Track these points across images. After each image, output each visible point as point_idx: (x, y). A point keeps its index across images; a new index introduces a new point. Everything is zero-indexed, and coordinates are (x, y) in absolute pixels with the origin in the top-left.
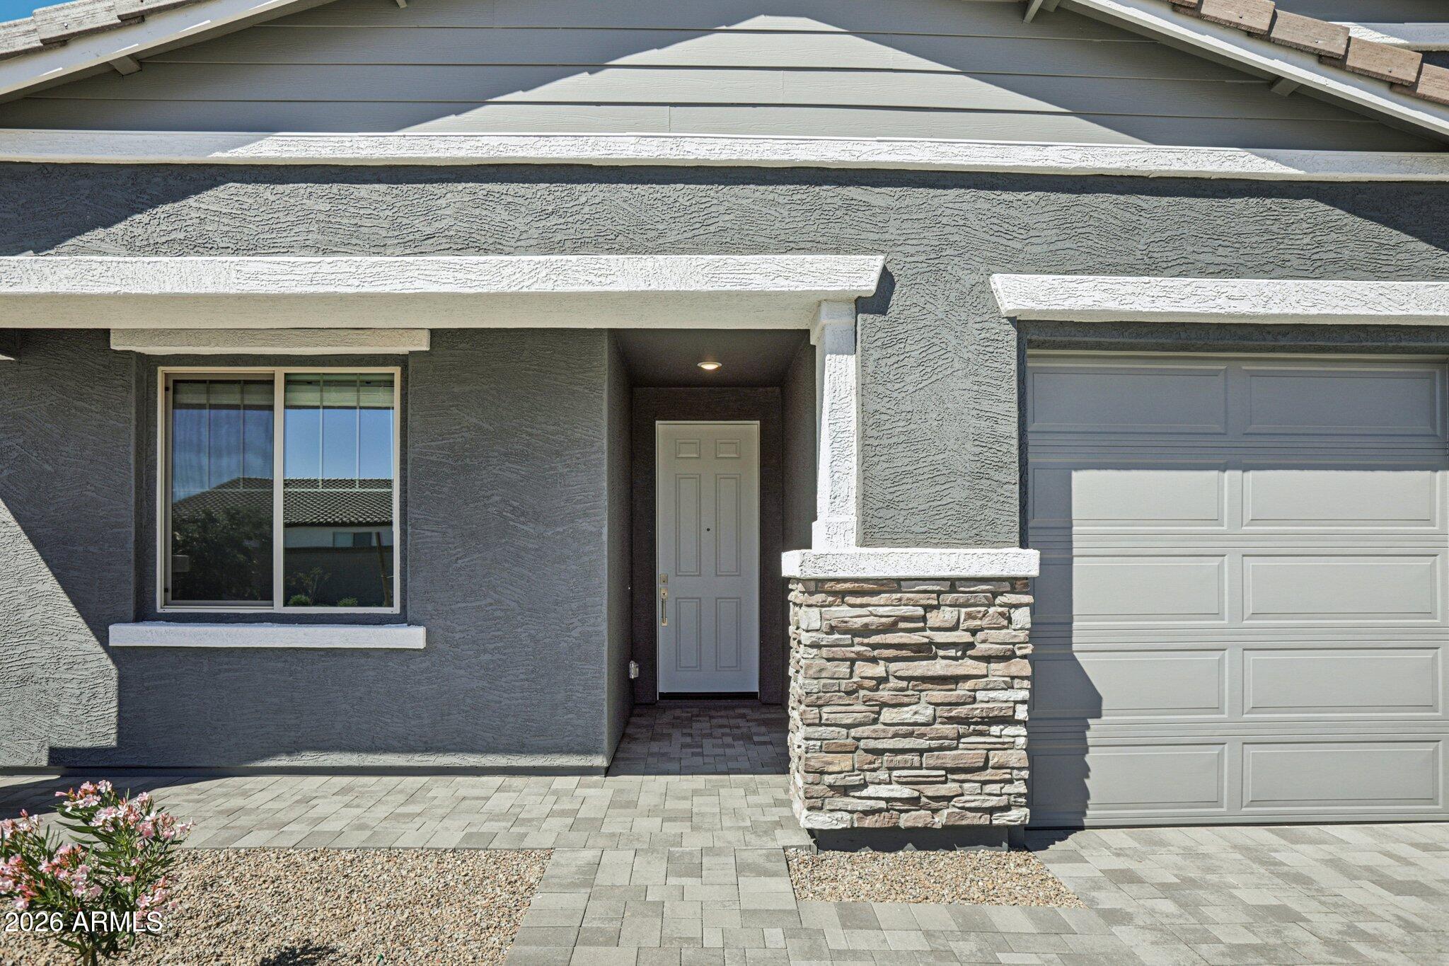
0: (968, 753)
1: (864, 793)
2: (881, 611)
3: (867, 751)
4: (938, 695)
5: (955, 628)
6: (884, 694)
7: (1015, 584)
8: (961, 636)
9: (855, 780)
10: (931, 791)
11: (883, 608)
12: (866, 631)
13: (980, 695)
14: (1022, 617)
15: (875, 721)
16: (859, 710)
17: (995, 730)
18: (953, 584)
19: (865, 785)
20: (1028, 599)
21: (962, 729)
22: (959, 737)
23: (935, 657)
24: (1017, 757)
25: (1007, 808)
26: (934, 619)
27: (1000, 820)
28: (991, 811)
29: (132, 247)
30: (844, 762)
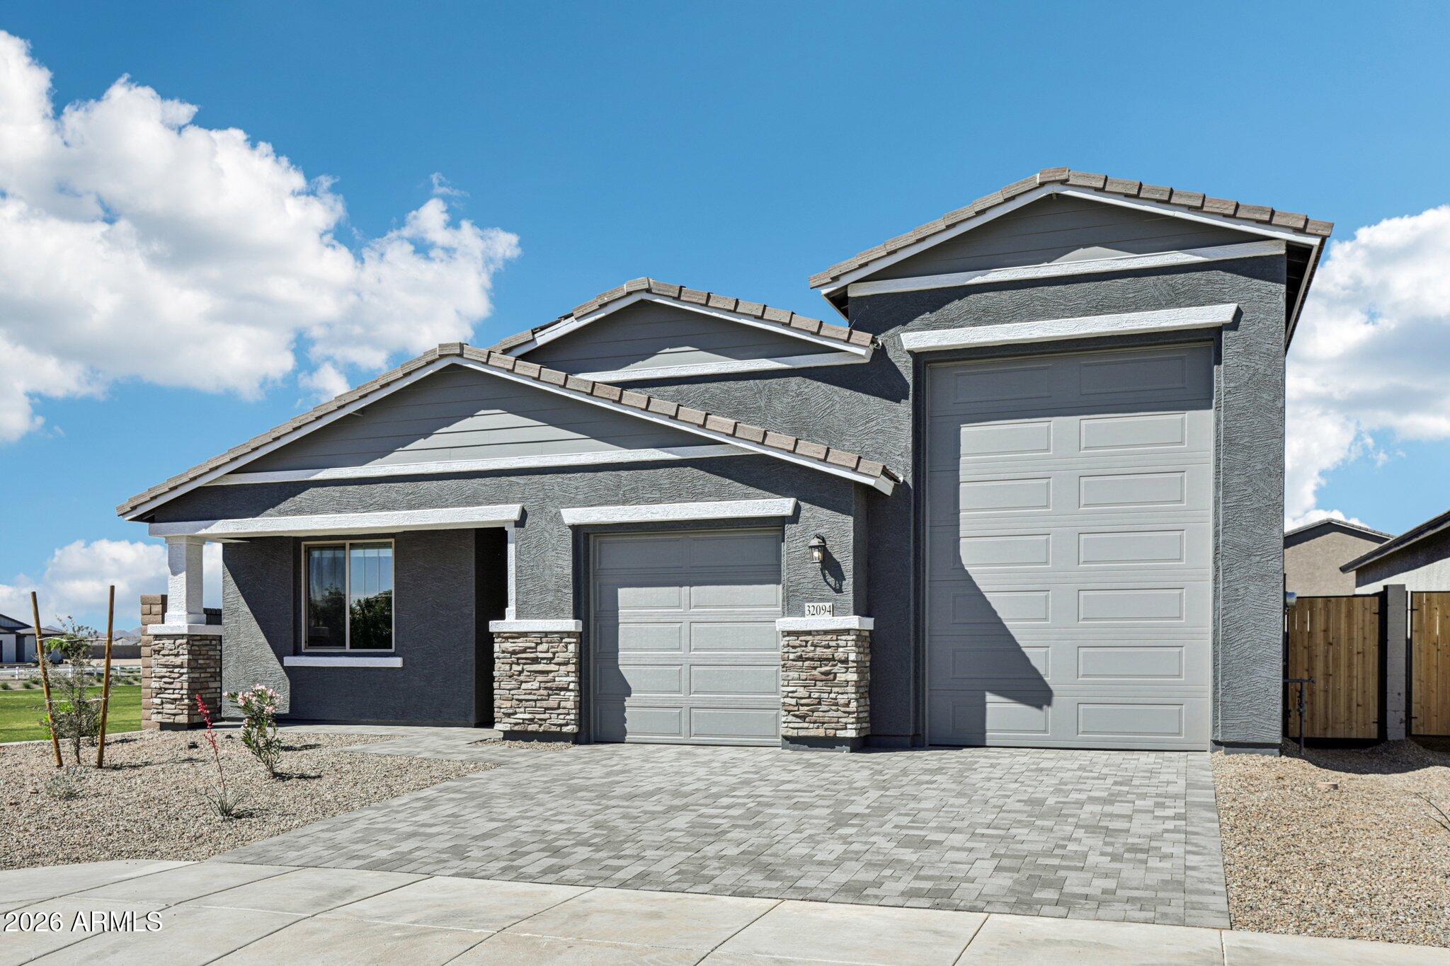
0: (552, 702)
1: (516, 716)
2: (520, 645)
3: (517, 700)
4: (540, 678)
5: (547, 652)
6: (522, 678)
7: (569, 634)
8: (550, 655)
9: (511, 711)
10: (538, 716)
11: (521, 643)
12: (514, 653)
13: (557, 679)
14: (572, 647)
15: (519, 688)
16: (513, 684)
17: (562, 693)
18: (546, 634)
19: (515, 713)
20: (574, 640)
21: (550, 692)
22: (549, 695)
23: (540, 663)
24: (570, 704)
25: (567, 725)
26: (540, 648)
27: (565, 729)
28: (561, 725)
29: (281, 514)
30: (508, 704)
